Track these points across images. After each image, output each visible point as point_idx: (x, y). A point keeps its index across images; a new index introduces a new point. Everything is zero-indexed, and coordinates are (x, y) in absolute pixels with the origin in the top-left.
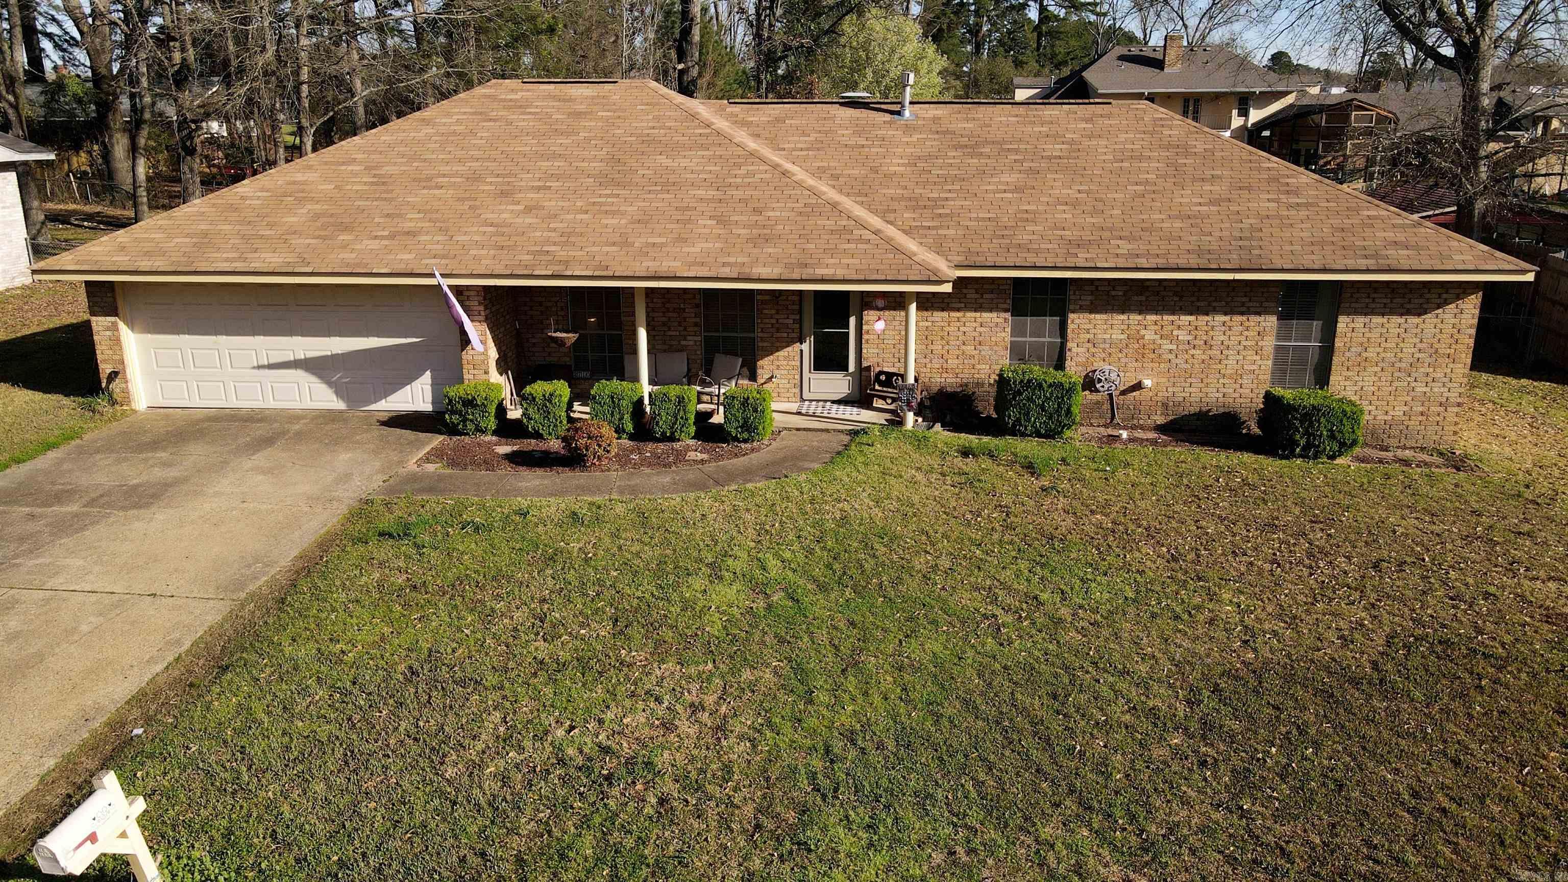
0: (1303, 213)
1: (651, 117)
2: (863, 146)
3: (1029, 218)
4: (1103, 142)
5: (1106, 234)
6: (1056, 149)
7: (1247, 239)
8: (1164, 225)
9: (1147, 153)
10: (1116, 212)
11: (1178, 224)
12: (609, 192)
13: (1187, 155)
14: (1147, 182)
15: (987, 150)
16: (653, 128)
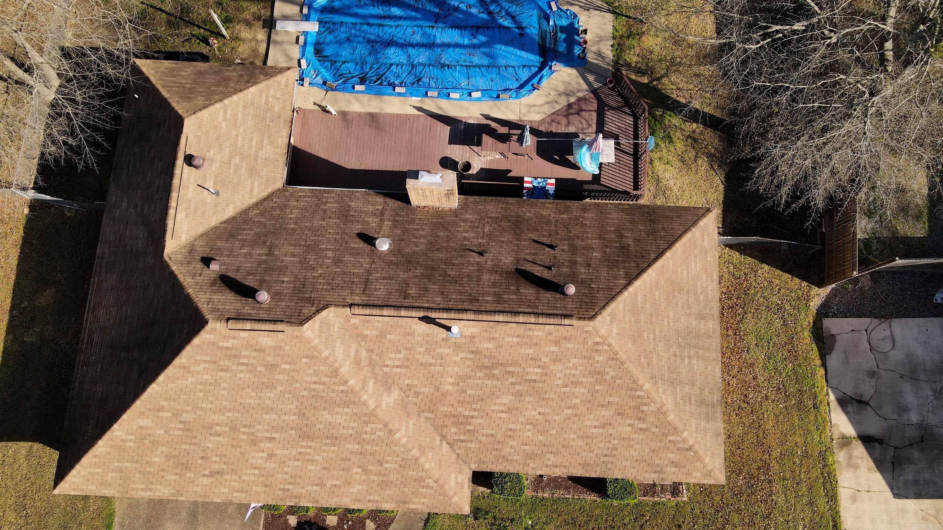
0: (642, 436)
1: (311, 371)
2: (431, 364)
3: (511, 434)
4: (560, 367)
5: (545, 449)
6: (534, 372)
7: (609, 456)
8: (574, 443)
9: (581, 379)
10: (554, 432)
11: (580, 443)
12: (304, 444)
13: (600, 382)
14: (574, 407)
15: (496, 372)
16: (315, 383)
